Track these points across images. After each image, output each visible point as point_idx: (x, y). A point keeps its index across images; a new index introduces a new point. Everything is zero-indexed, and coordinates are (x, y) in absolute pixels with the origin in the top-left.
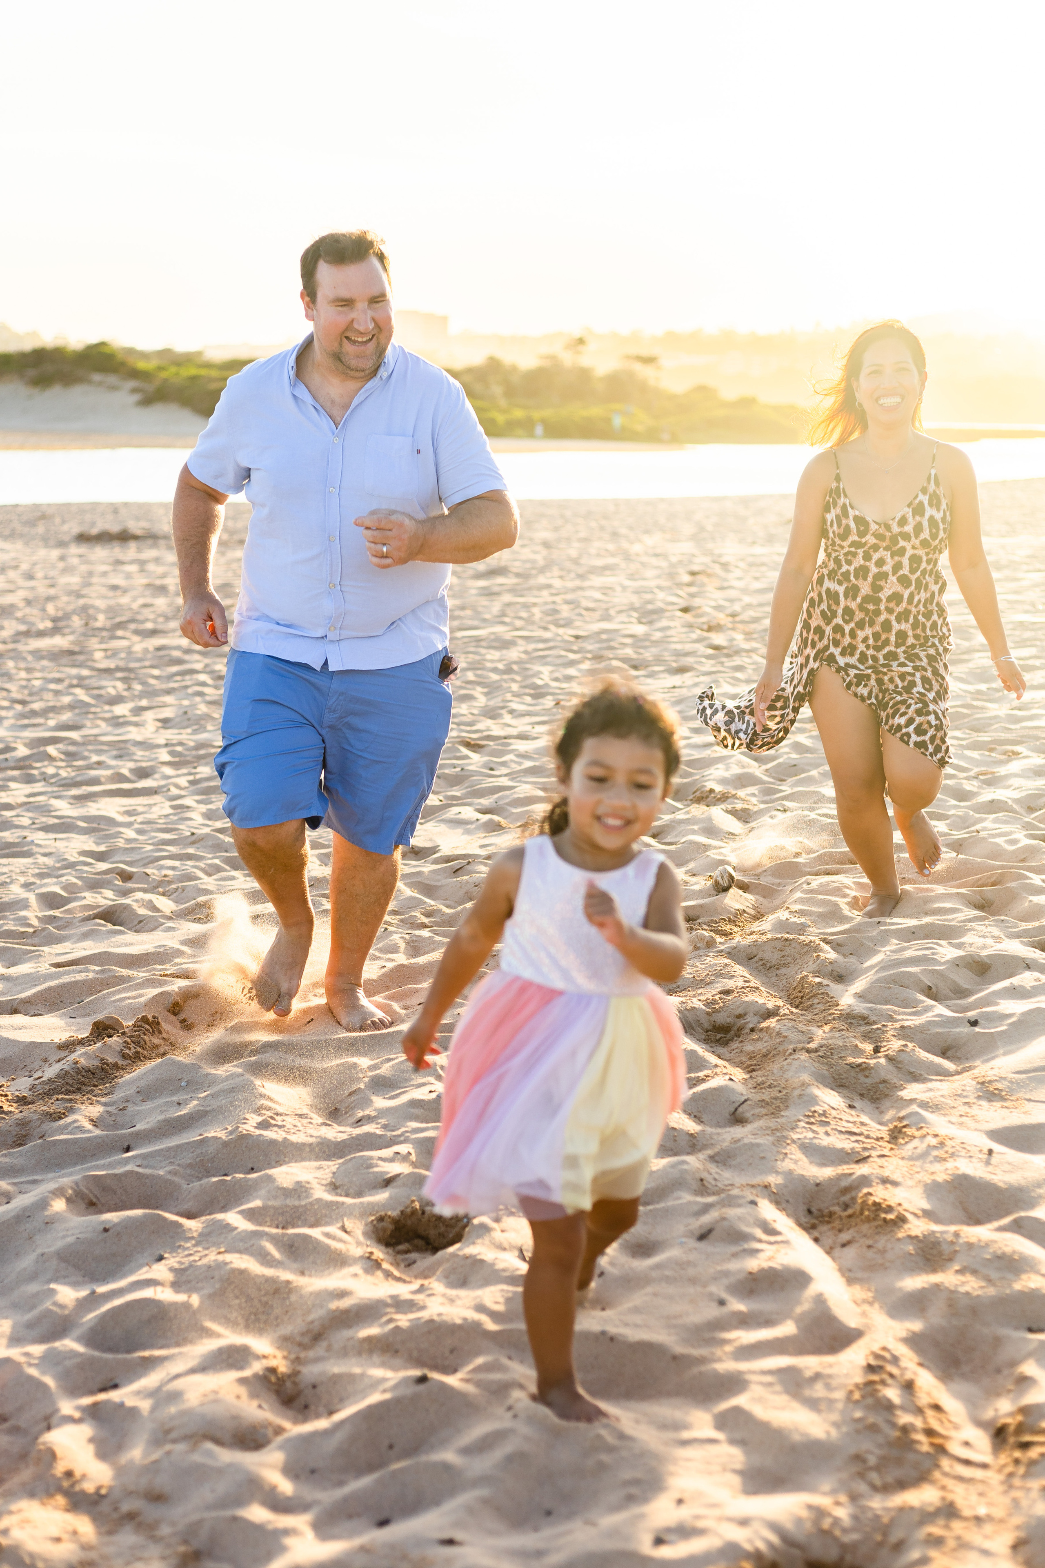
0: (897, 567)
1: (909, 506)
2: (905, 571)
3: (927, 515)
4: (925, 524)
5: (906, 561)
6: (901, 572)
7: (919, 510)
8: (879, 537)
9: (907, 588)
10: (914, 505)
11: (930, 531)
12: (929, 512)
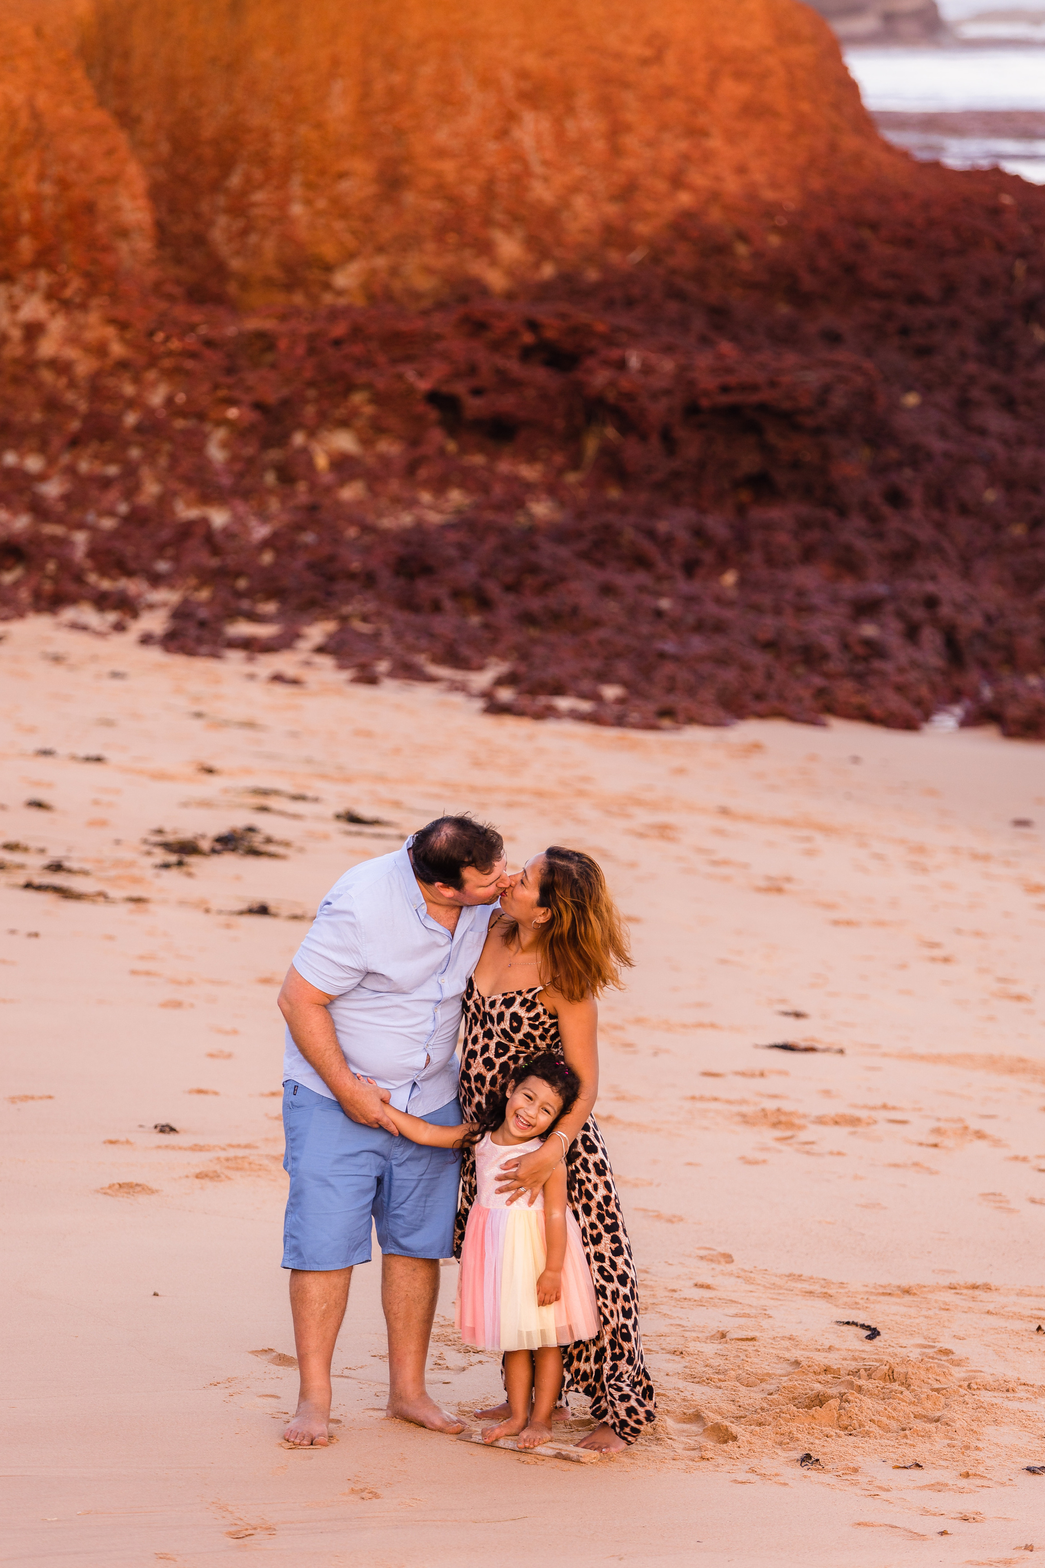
0: (485, 1048)
1: (504, 995)
2: (491, 1054)
3: (512, 1010)
4: (507, 1016)
5: (492, 1045)
6: (486, 1055)
7: (508, 1003)
8: (477, 1007)
9: (489, 1070)
10: (507, 997)
11: (511, 1024)
12: (516, 1008)
